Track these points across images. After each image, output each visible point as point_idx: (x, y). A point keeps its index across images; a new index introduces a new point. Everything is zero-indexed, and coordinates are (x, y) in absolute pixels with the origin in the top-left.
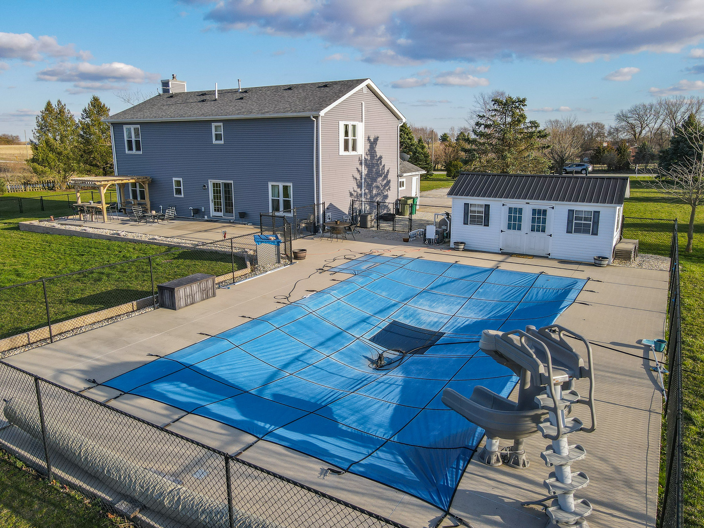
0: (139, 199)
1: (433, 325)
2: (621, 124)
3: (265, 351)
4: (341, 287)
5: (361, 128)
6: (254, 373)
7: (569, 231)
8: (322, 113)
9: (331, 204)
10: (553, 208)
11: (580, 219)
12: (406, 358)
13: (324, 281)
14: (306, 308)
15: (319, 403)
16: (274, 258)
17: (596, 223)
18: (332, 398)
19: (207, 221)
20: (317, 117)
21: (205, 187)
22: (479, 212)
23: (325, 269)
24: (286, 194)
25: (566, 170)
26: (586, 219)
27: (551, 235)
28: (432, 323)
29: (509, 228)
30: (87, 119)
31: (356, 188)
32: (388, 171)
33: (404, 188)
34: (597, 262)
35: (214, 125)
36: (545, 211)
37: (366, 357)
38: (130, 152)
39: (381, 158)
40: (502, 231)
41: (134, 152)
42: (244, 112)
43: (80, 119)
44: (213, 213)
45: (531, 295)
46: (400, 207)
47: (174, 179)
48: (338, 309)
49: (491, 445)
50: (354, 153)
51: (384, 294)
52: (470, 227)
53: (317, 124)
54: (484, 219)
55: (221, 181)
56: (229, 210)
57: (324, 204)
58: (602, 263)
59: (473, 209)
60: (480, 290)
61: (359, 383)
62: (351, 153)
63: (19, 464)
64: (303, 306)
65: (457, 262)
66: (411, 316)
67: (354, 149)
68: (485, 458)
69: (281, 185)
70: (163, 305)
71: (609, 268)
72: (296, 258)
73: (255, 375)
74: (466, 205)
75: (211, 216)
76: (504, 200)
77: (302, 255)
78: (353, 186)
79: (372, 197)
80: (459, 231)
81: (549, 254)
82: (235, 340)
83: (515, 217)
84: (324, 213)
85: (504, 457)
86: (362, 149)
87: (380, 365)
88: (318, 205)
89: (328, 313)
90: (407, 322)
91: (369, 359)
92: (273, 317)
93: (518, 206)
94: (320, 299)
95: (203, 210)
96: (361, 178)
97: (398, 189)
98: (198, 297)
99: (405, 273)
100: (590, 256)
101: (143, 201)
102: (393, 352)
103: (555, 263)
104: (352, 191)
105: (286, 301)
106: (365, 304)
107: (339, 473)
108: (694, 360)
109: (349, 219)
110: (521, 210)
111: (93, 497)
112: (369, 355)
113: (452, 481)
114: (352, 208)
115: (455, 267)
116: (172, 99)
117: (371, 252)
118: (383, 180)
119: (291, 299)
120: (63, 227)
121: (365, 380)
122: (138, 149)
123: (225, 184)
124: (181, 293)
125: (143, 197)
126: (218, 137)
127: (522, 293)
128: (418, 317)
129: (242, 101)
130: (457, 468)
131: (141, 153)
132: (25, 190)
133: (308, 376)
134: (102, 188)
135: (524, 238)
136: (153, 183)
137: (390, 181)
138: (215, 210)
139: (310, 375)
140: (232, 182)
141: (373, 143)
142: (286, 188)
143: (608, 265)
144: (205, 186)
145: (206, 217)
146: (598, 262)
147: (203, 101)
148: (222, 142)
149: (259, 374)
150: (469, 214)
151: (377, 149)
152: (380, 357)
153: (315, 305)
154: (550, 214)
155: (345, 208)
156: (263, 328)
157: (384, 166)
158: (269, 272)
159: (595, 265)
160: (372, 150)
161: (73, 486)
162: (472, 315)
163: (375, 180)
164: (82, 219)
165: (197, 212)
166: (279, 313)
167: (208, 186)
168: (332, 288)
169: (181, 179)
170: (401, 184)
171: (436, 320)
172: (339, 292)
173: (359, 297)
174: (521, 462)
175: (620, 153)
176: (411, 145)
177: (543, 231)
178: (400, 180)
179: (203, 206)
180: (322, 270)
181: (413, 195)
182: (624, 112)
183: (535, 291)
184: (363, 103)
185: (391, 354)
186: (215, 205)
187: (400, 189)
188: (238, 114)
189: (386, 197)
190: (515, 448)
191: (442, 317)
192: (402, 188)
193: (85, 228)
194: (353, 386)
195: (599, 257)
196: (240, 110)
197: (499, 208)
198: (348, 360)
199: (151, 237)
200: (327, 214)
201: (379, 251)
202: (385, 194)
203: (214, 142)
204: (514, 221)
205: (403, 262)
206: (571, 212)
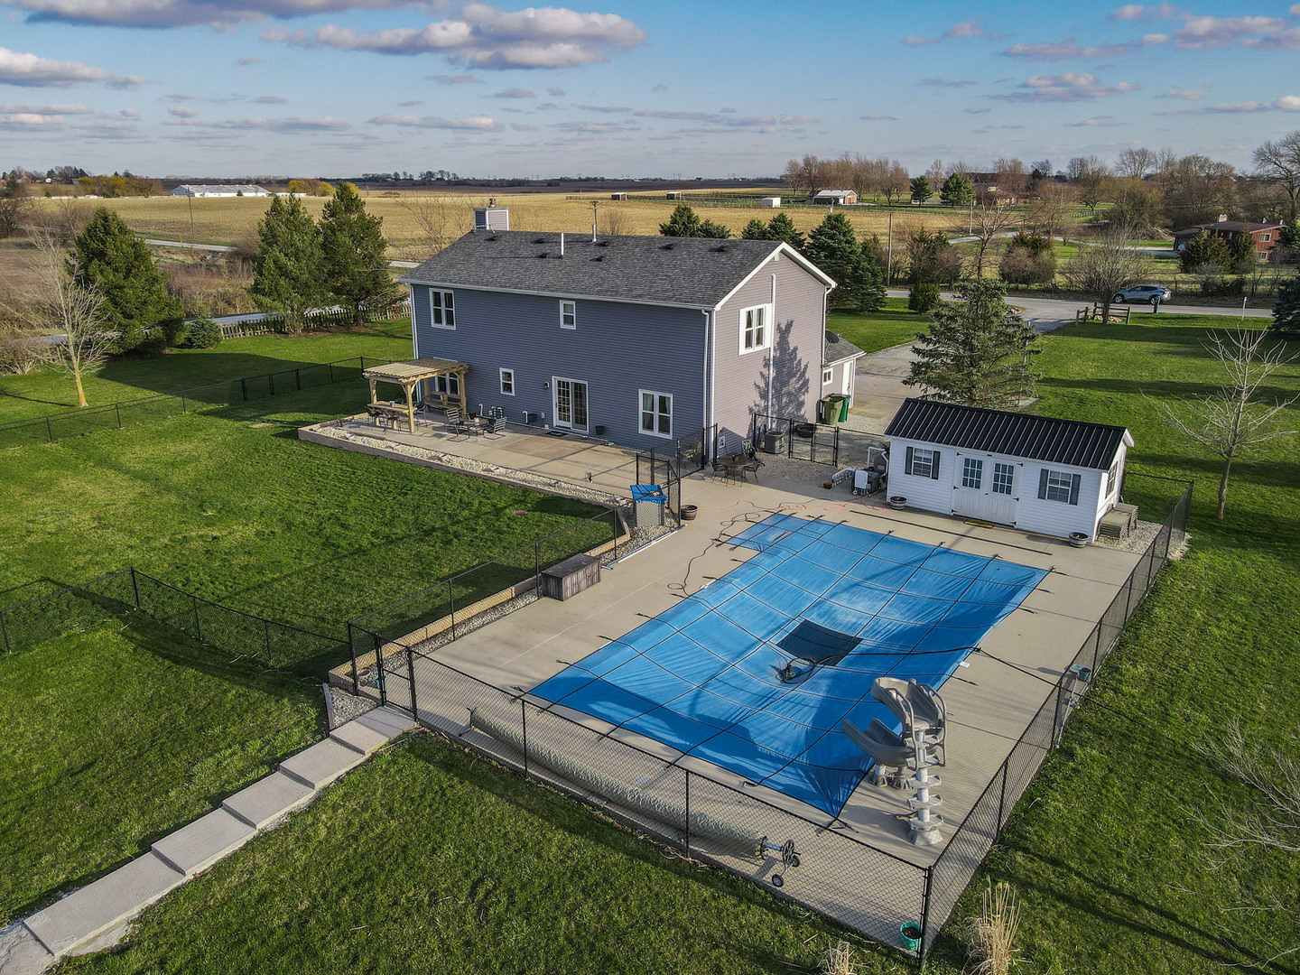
0: (448, 392)
1: (850, 628)
2: (1266, 168)
3: (669, 659)
4: (744, 573)
5: (769, 310)
6: (662, 685)
7: (1041, 496)
8: (718, 307)
9: (724, 429)
10: (1022, 465)
11: (1056, 482)
12: (816, 669)
13: (722, 561)
14: (707, 604)
15: (729, 720)
16: (657, 519)
17: (1076, 490)
18: (742, 715)
19: (549, 434)
20: (710, 313)
21: (546, 387)
22: (926, 459)
23: (723, 539)
24: (663, 408)
25: (1122, 296)
26: (1064, 483)
27: (1018, 500)
28: (849, 625)
29: (965, 484)
30: (331, 219)
31: (758, 400)
32: (806, 367)
33: (830, 382)
34: (1073, 541)
35: (562, 303)
36: (1012, 468)
37: (774, 667)
38: (438, 326)
39: (796, 349)
40: (955, 488)
41: (444, 325)
42: (607, 291)
43: (321, 219)
44: (556, 421)
45: (972, 591)
46: (823, 411)
47: (502, 370)
48: (742, 604)
49: (879, 770)
50: (760, 348)
51: (795, 581)
52: (914, 478)
53: (710, 319)
54: (931, 469)
55: (570, 380)
56: (580, 420)
57: (716, 426)
58: (1079, 543)
59: (918, 455)
60: (913, 579)
61: (766, 698)
62: (756, 348)
63: (494, 763)
64: (703, 601)
65: (890, 532)
66: (825, 613)
67: (759, 341)
68: (874, 780)
69: (657, 395)
70: (546, 594)
71: (1088, 551)
72: (685, 517)
73: (663, 687)
74: (910, 449)
75: (554, 425)
76: (959, 449)
77: (691, 513)
78: (754, 398)
79: (781, 408)
80: (899, 481)
81: (1015, 523)
82: (638, 646)
83: (973, 471)
84: (716, 439)
85: (889, 780)
86: (769, 340)
87: (787, 676)
88: (708, 428)
89: (731, 610)
90: (820, 622)
91: (777, 669)
92: (672, 616)
93: (977, 458)
94: (721, 591)
95: (543, 416)
96: (767, 385)
97: (821, 384)
98: (583, 584)
99: (822, 549)
100: (1065, 531)
101: (454, 396)
102: (803, 661)
103: (1021, 540)
104: (752, 405)
105: (681, 592)
106: (772, 596)
107: (754, 785)
108: (1116, 693)
109: (748, 445)
110: (980, 463)
111: (566, 792)
112: (776, 664)
113: (843, 797)
114: (753, 427)
115: (887, 541)
116: (494, 245)
117: (780, 509)
118: (798, 380)
119: (690, 590)
120: (359, 441)
121: (771, 697)
122: (450, 322)
123: (576, 384)
124: (568, 582)
125: (454, 389)
126: (568, 320)
127: (962, 587)
128: (833, 615)
129: (601, 265)
130: (849, 789)
131: (454, 328)
132: (244, 335)
133: (715, 689)
134: (409, 386)
135: (984, 501)
136: (470, 373)
137: (808, 380)
138: (560, 419)
139: (717, 688)
140: (586, 383)
141: (783, 332)
142: (663, 401)
143: (1089, 545)
144: (546, 384)
145: (547, 426)
146: (1075, 540)
147: (543, 256)
148: (573, 327)
149: (666, 687)
150: (913, 461)
151: (790, 340)
152: (789, 667)
153: (717, 599)
154: (1018, 472)
155: (742, 429)
156: (664, 631)
157: (800, 361)
158: (654, 543)
159: (1068, 544)
160: (782, 343)
161: (546, 783)
162: (897, 616)
163: (785, 383)
164: (378, 424)
165: (534, 418)
166: (677, 610)
167: (551, 385)
168: (733, 574)
169: (512, 371)
170: (827, 376)
171: (854, 620)
172: (742, 580)
173: (766, 587)
174: (902, 785)
175: (1237, 252)
176: (850, 253)
177: (1009, 492)
178: (824, 372)
179: (543, 411)
180: (719, 542)
181: (845, 392)
182: (1273, 143)
183: (979, 584)
184: (775, 276)
185: (801, 664)
186: (560, 410)
187: (824, 384)
188: (599, 293)
189: (801, 404)
190: (898, 774)
191: (861, 617)
192: (828, 382)
193: (389, 444)
194: (760, 703)
195: (1076, 534)
196: (601, 285)
197: (953, 459)
198: (754, 670)
199: (484, 466)
200: (719, 439)
201: (791, 506)
202: (800, 399)
203: (562, 325)
204: (971, 477)
205: (822, 529)
206: (1044, 473)
